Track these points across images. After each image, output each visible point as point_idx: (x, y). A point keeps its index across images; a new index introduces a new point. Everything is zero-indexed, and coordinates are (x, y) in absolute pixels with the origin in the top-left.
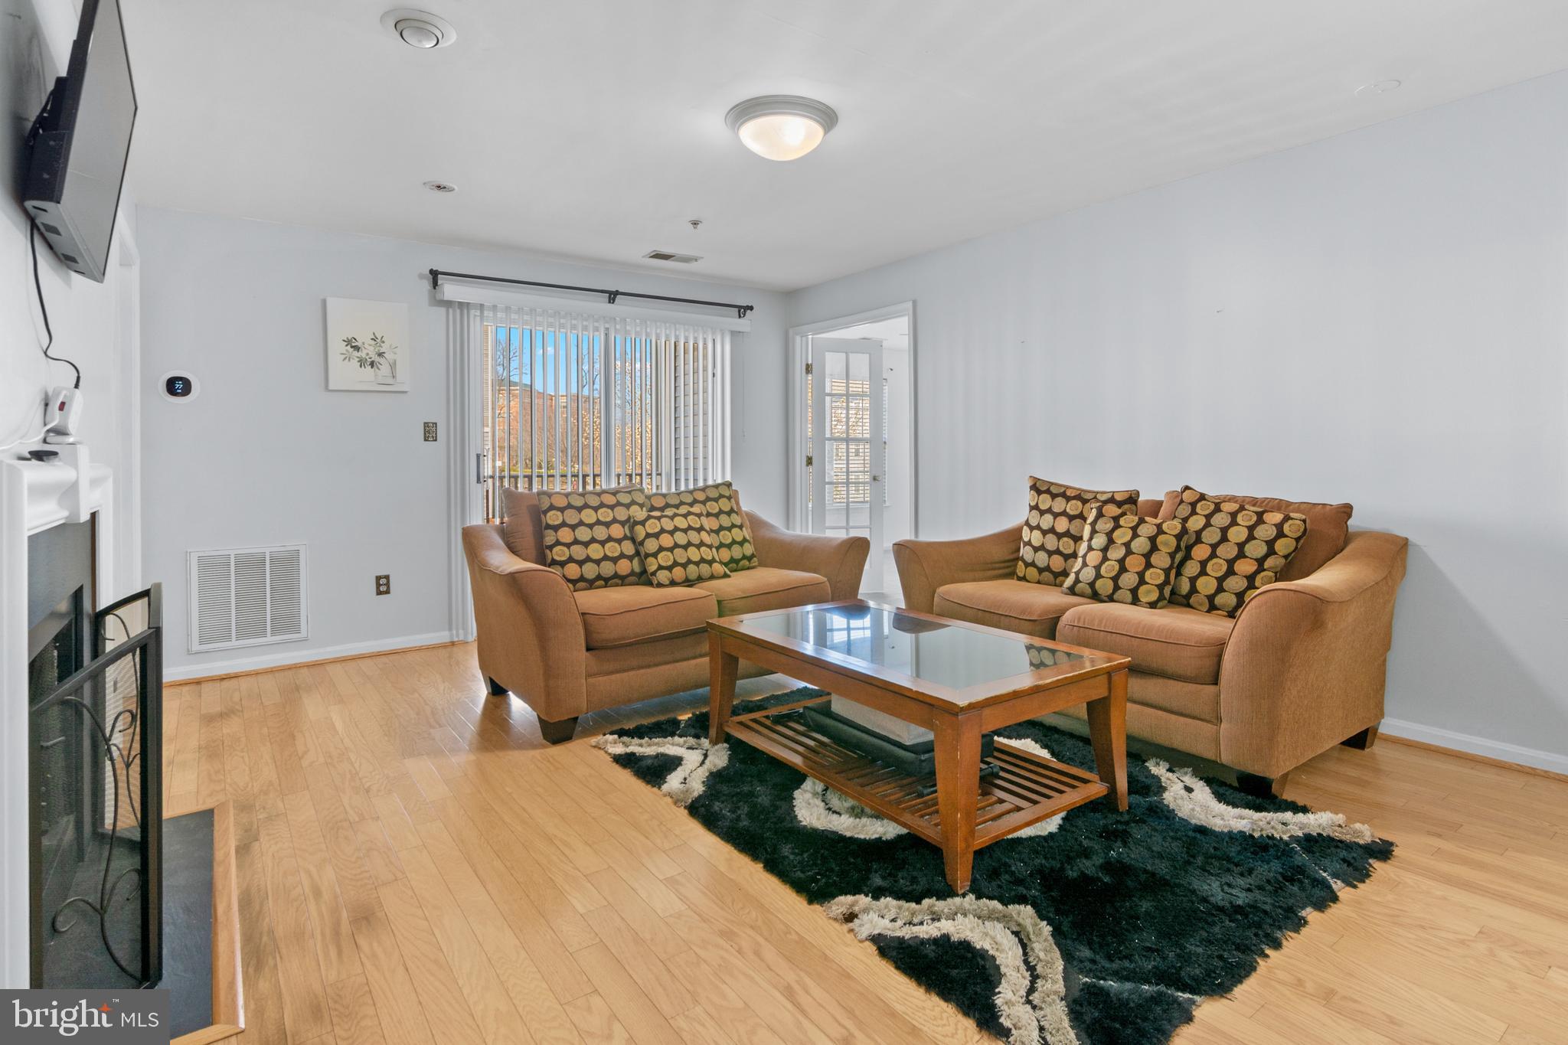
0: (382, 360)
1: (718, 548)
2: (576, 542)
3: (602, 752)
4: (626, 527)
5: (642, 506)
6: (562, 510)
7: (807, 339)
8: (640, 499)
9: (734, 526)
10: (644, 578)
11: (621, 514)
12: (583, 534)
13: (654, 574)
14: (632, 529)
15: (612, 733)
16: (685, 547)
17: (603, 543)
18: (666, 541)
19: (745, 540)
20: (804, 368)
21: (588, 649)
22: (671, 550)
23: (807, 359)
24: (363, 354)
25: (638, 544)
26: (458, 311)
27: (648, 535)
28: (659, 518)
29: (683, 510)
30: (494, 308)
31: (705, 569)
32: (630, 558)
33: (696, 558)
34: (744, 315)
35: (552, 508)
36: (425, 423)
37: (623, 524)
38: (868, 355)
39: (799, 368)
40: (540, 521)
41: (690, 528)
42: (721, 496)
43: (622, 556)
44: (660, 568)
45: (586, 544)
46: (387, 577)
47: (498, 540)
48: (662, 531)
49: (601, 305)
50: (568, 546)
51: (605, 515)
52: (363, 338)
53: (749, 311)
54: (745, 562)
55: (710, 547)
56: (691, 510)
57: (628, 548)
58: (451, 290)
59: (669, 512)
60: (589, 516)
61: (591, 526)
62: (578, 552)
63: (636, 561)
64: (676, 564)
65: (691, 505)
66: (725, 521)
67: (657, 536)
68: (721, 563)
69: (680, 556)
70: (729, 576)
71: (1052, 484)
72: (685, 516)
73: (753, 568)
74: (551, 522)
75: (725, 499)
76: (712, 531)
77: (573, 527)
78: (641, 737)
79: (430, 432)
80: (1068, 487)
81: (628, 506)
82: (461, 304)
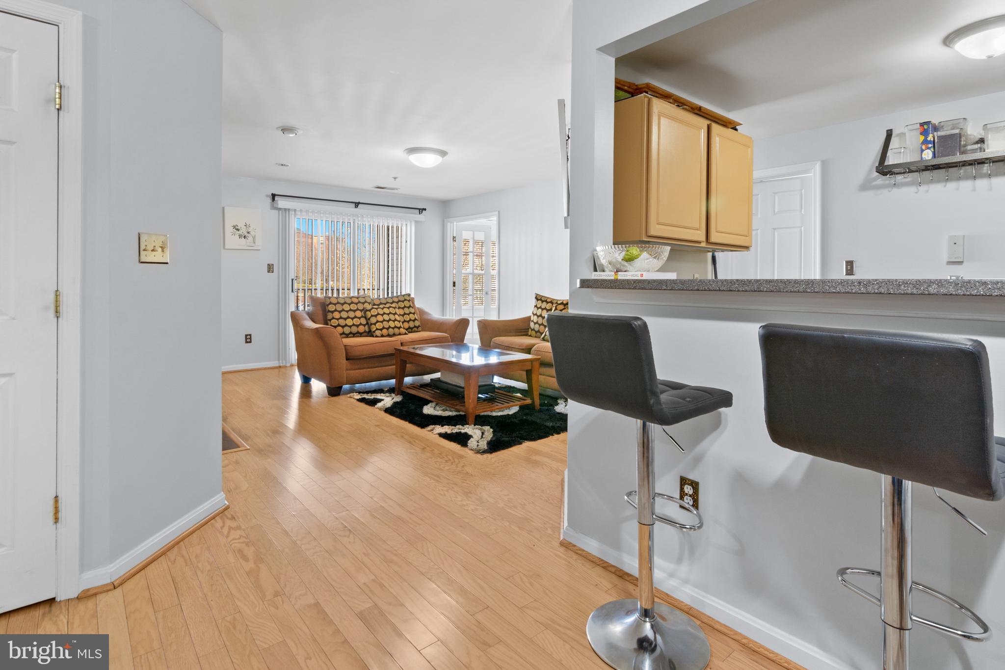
0: (249, 235)
1: (403, 323)
2: (341, 318)
3: (352, 399)
4: (363, 312)
5: (369, 303)
6: (335, 304)
7: (454, 225)
8: (369, 300)
9: (410, 313)
10: (370, 334)
11: (360, 307)
12: (344, 315)
13: (374, 332)
14: (365, 313)
15: (356, 393)
16: (388, 321)
17: (352, 319)
18: (380, 318)
19: (415, 319)
20: (452, 239)
21: (347, 360)
22: (382, 322)
23: (453, 234)
24: (240, 232)
25: (368, 319)
26: (284, 212)
27: (372, 316)
28: (377, 309)
29: (388, 305)
30: (301, 211)
31: (396, 330)
32: (364, 325)
33: (393, 326)
34: (422, 213)
35: (331, 303)
36: (268, 264)
37: (361, 311)
38: (484, 233)
39: (449, 239)
40: (325, 308)
41: (390, 313)
42: (405, 300)
43: (361, 324)
44: (377, 329)
45: (345, 319)
46: (250, 335)
47: (307, 317)
48: (378, 314)
49: (351, 209)
50: (338, 319)
51: (353, 307)
52: (241, 225)
53: (424, 211)
54: (416, 329)
55: (399, 321)
56: (391, 305)
57: (363, 321)
58: (282, 203)
59: (381, 306)
60: (346, 307)
61: (347, 311)
62: (342, 322)
63: (367, 326)
64: (384, 328)
65: (392, 303)
66: (407, 311)
67: (376, 316)
68: (404, 328)
69: (386, 325)
70: (407, 334)
71: (543, 296)
72: (388, 308)
73: (419, 331)
74: (330, 310)
75: (407, 301)
76: (400, 315)
77: (340, 312)
78: (367, 394)
79: (270, 268)
80: (548, 298)
81: (363, 303)
82: (285, 209)
